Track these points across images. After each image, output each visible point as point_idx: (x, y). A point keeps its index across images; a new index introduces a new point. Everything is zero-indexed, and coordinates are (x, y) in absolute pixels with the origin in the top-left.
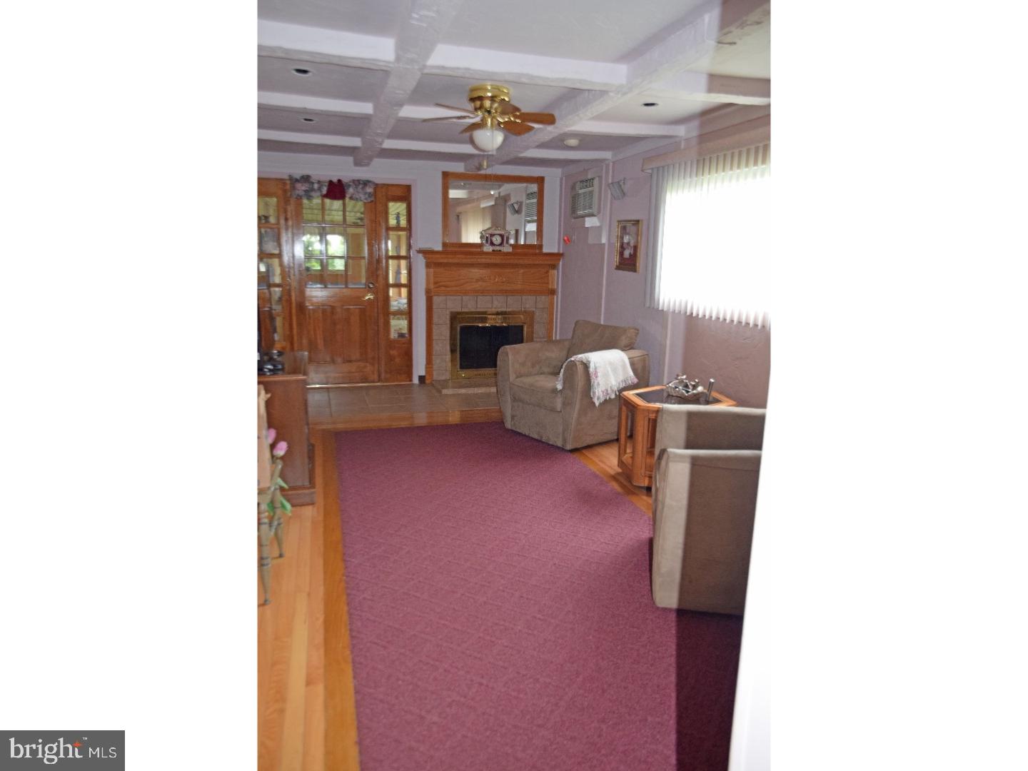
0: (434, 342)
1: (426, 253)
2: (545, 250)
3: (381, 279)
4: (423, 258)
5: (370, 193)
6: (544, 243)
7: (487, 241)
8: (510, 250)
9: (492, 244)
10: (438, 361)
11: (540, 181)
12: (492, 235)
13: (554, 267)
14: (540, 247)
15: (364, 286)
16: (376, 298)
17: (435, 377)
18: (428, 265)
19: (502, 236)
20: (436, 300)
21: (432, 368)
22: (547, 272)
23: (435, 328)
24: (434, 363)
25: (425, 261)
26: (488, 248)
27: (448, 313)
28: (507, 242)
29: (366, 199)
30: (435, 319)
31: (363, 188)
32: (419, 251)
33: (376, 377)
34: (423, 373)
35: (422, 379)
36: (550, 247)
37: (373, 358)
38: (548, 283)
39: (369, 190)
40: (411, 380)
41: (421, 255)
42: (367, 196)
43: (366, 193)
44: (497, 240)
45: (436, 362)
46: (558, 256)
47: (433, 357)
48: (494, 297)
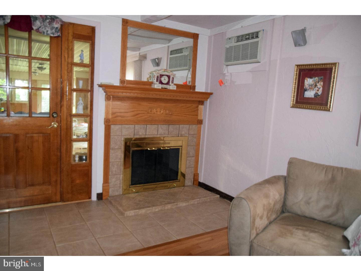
0: (111, 164)
1: (105, 87)
2: (197, 90)
3: (65, 109)
4: (103, 92)
5: (57, 28)
6: (196, 84)
7: (157, 80)
8: (174, 88)
9: (161, 83)
10: (114, 180)
11: (195, 37)
12: (162, 76)
13: (202, 103)
14: (194, 87)
15: (48, 116)
16: (60, 127)
17: (111, 193)
18: (108, 98)
19: (169, 77)
20: (114, 128)
21: (109, 186)
22: (197, 107)
23: (111, 152)
24: (110, 181)
25: (105, 94)
26: (157, 86)
27: (123, 139)
28: (172, 82)
29: (53, 34)
30: (112, 145)
31: (50, 23)
32: (100, 86)
33: (58, 197)
34: (100, 191)
35: (100, 196)
36: (200, 87)
37: (56, 181)
38: (197, 115)
39: (57, 25)
40: (90, 198)
41: (101, 89)
42: (54, 31)
43: (53, 28)
44: (165, 80)
45: (112, 181)
46: (207, 95)
47: (110, 177)
48: (159, 125)
